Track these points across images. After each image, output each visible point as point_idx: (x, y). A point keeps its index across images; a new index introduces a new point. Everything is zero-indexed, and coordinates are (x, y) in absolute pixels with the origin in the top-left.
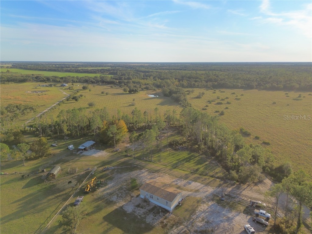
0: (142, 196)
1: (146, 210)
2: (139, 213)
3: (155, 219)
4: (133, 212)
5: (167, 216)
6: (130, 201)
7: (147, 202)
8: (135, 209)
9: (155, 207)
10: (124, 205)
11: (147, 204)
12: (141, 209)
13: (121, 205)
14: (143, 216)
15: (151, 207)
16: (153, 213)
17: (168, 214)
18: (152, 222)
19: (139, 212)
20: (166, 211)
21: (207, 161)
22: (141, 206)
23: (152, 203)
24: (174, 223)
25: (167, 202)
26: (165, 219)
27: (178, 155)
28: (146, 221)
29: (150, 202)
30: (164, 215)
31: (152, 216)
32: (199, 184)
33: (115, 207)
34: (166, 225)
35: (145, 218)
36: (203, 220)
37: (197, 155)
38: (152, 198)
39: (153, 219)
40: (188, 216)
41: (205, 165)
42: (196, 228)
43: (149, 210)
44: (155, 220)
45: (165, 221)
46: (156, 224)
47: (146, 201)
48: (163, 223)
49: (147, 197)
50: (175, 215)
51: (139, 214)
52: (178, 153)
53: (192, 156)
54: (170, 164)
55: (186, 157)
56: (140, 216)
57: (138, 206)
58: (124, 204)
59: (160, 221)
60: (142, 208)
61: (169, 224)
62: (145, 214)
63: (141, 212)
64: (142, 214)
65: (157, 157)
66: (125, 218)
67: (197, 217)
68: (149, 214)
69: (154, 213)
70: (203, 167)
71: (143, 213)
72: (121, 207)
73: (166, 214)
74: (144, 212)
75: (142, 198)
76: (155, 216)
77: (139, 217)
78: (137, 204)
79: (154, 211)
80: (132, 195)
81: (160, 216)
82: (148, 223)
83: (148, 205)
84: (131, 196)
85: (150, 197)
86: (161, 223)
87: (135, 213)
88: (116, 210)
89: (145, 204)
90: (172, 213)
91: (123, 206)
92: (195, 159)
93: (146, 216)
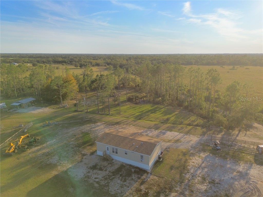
0: (100, 153)
1: (107, 172)
2: (95, 178)
3: (126, 186)
4: (86, 177)
5: (144, 179)
6: (81, 161)
7: (108, 160)
8: (89, 172)
9: (123, 166)
10: (70, 168)
11: (109, 164)
12: (100, 172)
13: (65, 169)
14: (103, 183)
15: (116, 167)
16: (120, 176)
17: (146, 174)
18: (120, 192)
19: (96, 176)
20: (141, 171)
21: (176, 111)
22: (98, 167)
23: (116, 161)
24: (158, 190)
25: (142, 157)
26: (142, 183)
27: (140, 108)
28: (110, 190)
29: (113, 160)
30: (139, 178)
31: (119, 181)
32: (176, 133)
33: (54, 173)
34: (146, 194)
35: (108, 186)
36: (204, 179)
37: (162, 107)
38: (117, 153)
39: (122, 187)
40: (178, 176)
41: (175, 115)
43: (113, 173)
44: (125, 188)
45: (143, 187)
46: (127, 194)
47: (106, 159)
48: (140, 190)
49: (108, 152)
50: (157, 176)
51: (97, 180)
52: (138, 106)
53: (157, 108)
54: (132, 116)
55: (150, 109)
56: (98, 182)
57: (94, 167)
58: (70, 166)
59: (134, 189)
60: (101, 169)
61: (151, 192)
62: (106, 179)
63: (100, 177)
64: (102, 180)
65: (115, 110)
67: (193, 176)
68: (114, 178)
70: (174, 117)
71: (102, 177)
72: (66, 172)
73: (142, 175)
74: (104, 176)
75: (100, 156)
76: (125, 181)
77: (96, 185)
78: (92, 164)
79: (121, 173)
80: (83, 152)
81: (132, 179)
82: (113, 193)
83: (111, 164)
84: (82, 154)
85: (113, 152)
86: (136, 191)
87: (89, 180)
88: (56, 177)
89: (105, 163)
90: (151, 174)
91: (68, 169)
92: (161, 110)
93: (108, 183)
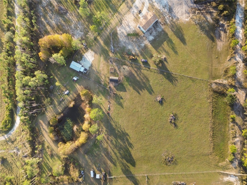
4: (154, 36)
6: (147, 37)
8: (152, 35)
9: (153, 26)
10: (148, 40)
12: (153, 33)
14: (157, 32)
15: (153, 28)
22: (151, 33)
24: (164, 20)
26: (161, 23)
30: (159, 23)
31: (158, 28)
34: (164, 23)
39: (160, 28)
42: (168, 12)
43: (155, 29)
46: (163, 27)
48: (163, 24)
50: (160, 19)
51: (156, 34)
56: (157, 33)
57: (151, 34)
60: (152, 32)
61: (164, 22)
62: (156, 31)
66: (157, 40)
69: (156, 27)
72: (150, 41)
76: (159, 27)
77: (158, 34)
78: (149, 34)
81: (159, 25)
82: (161, 30)
89: (151, 31)
90: (158, 20)
91: (149, 41)
93: (158, 31)
